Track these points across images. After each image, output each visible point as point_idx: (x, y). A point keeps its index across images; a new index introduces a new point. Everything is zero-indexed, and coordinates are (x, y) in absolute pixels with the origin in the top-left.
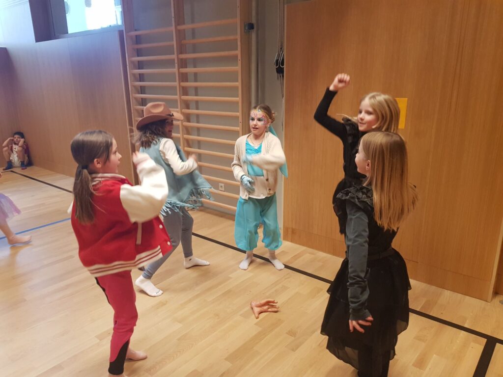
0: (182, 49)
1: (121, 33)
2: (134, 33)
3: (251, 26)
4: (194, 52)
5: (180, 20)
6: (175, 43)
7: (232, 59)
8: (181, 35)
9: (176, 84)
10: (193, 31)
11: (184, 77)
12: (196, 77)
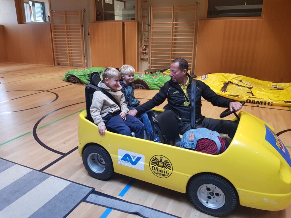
0: (67, 30)
1: (50, 25)
2: (54, 25)
3: (83, 26)
4: (70, 30)
5: (67, 23)
6: (66, 28)
7: (79, 32)
8: (67, 26)
9: (66, 37)
10: (69, 26)
11: (68, 35)
12: (70, 35)
